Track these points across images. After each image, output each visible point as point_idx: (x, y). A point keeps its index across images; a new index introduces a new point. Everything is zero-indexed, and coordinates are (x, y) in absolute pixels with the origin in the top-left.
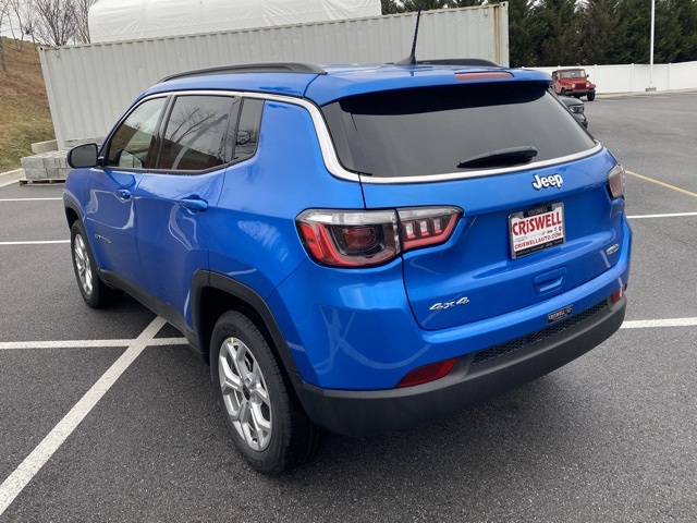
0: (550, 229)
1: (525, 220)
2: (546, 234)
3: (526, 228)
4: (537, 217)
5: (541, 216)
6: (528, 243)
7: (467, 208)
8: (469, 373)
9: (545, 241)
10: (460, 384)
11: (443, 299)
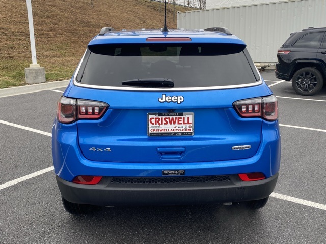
0: (180, 125)
1: (160, 117)
2: (177, 128)
3: (160, 122)
4: (171, 117)
5: (174, 117)
6: (161, 130)
7: (111, 105)
8: (108, 186)
9: (176, 131)
10: (101, 190)
11: (97, 147)
